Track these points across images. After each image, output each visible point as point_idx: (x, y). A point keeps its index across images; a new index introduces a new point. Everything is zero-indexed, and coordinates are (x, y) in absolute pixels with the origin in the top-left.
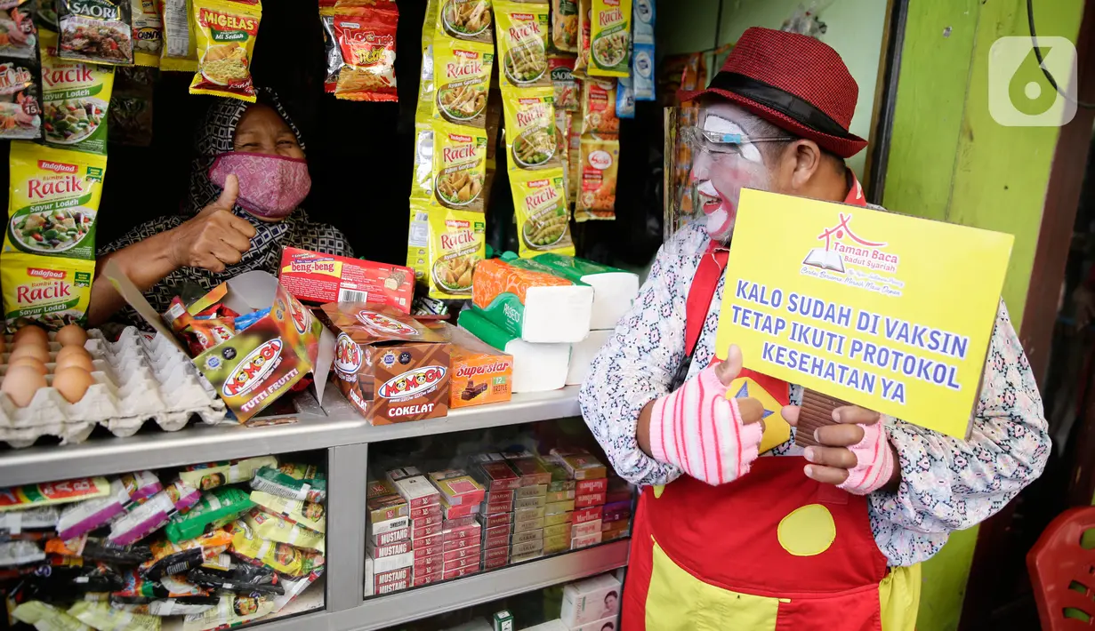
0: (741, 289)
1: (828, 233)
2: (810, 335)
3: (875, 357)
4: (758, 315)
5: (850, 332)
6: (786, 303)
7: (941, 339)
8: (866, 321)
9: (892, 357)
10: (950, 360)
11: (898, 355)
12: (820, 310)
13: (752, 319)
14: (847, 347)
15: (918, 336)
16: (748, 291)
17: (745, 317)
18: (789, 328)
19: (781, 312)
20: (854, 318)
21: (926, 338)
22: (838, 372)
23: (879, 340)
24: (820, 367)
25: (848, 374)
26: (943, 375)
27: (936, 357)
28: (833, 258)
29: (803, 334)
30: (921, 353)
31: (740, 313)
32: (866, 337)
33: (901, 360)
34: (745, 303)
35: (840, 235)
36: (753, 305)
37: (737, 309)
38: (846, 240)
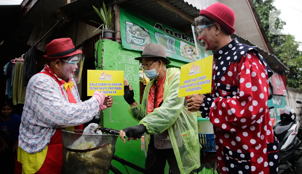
0: (90, 84)
1: (102, 74)
2: (102, 88)
3: (112, 89)
4: (94, 88)
5: (108, 86)
6: (98, 85)
7: (119, 84)
8: (109, 84)
9: (114, 88)
10: (120, 86)
11: (114, 87)
12: (103, 84)
13: (93, 88)
14: (108, 88)
15: (116, 84)
16: (91, 85)
17: (92, 88)
18: (99, 88)
19: (98, 86)
20: (108, 85)
21: (117, 84)
22: (107, 92)
23: (112, 86)
24: (105, 92)
25: (108, 92)
26: (120, 88)
27: (119, 86)
28: (103, 77)
29: (101, 88)
30: (117, 86)
31: (91, 88)
32: (110, 86)
33: (115, 88)
34: (91, 86)
35: (103, 74)
36: (93, 86)
37: (90, 88)
38: (104, 75)
